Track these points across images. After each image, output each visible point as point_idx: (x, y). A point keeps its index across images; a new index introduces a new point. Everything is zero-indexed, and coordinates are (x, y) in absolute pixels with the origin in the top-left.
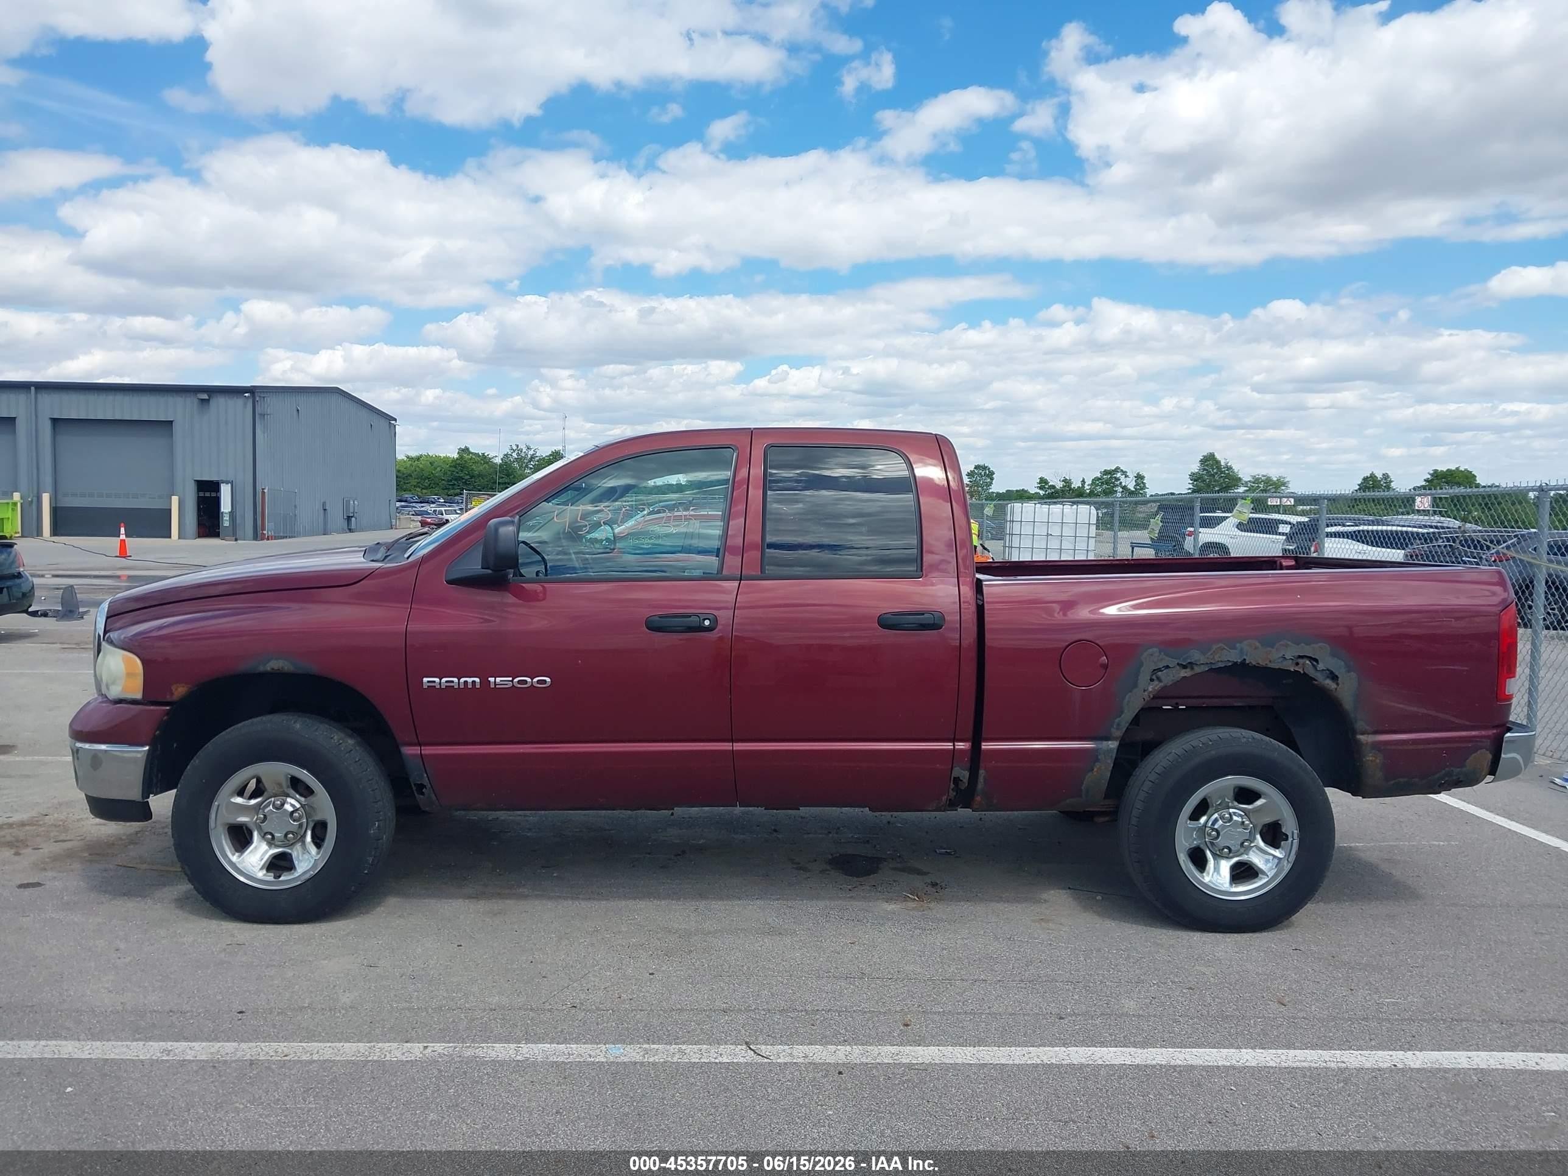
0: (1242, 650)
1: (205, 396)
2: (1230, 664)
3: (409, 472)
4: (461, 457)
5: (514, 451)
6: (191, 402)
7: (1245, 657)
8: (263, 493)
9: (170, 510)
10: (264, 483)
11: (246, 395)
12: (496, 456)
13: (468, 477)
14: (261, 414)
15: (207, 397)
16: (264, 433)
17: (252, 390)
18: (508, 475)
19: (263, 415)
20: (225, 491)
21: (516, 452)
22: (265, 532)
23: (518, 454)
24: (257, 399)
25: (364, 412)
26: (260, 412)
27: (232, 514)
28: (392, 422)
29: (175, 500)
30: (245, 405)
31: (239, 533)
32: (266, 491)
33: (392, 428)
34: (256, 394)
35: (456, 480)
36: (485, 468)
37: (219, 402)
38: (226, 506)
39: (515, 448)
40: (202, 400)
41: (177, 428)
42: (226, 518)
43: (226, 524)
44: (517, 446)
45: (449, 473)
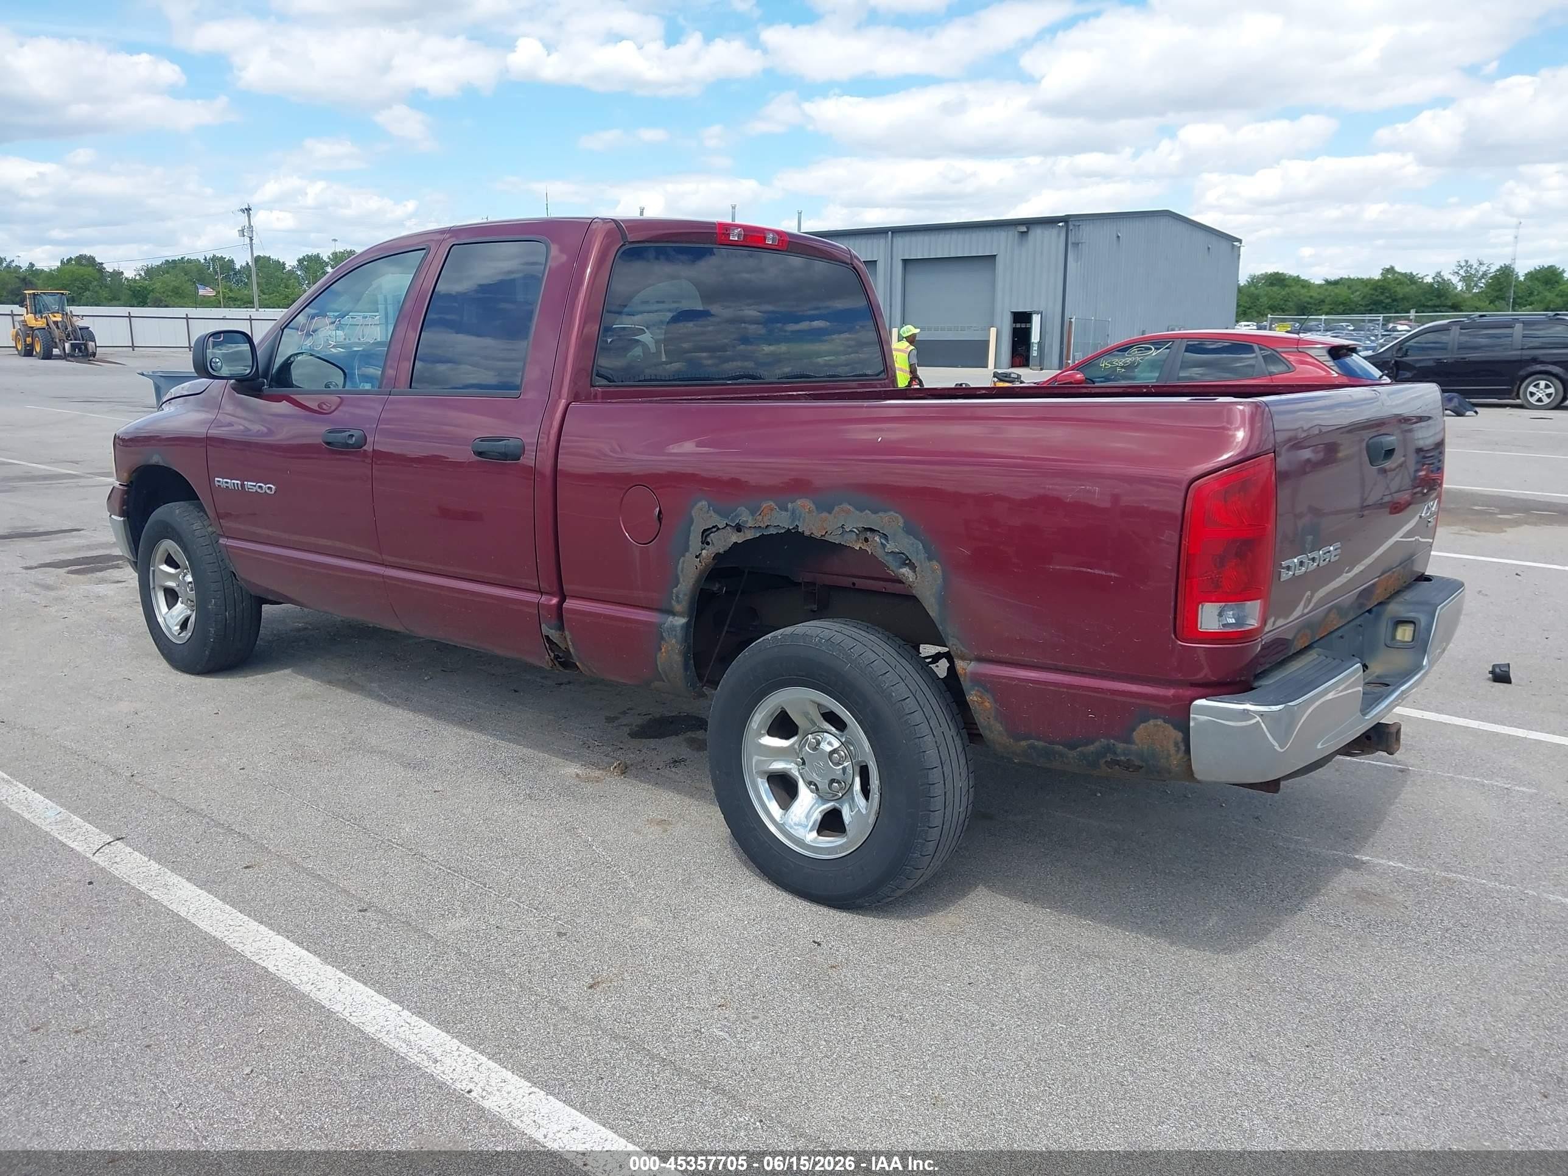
0: (793, 512)
1: (1024, 229)
2: (783, 531)
3: (1322, 297)
4: (1384, 279)
5: (1462, 267)
6: (1011, 234)
7: (797, 523)
8: (1071, 322)
9: (989, 341)
10: (1070, 312)
11: (1060, 224)
12: (1427, 275)
13: (1389, 300)
14: (1073, 243)
15: (1025, 230)
16: (1077, 262)
17: (1066, 219)
18: (1439, 296)
19: (1076, 244)
20: (1036, 320)
21: (1465, 268)
22: (1069, 362)
23: (1467, 271)
24: (1071, 227)
25: (1200, 235)
26: (1073, 241)
27: (1039, 343)
28: (1235, 243)
29: (993, 331)
30: (1059, 234)
31: (1046, 363)
32: (1073, 320)
33: (1236, 249)
34: (1070, 223)
35: (1375, 304)
36: (1412, 290)
37: (1037, 233)
38: (1035, 337)
39: (1463, 264)
40: (1022, 232)
41: (1000, 262)
42: (1035, 347)
43: (1035, 354)
44: (1467, 262)
45: (1368, 296)
